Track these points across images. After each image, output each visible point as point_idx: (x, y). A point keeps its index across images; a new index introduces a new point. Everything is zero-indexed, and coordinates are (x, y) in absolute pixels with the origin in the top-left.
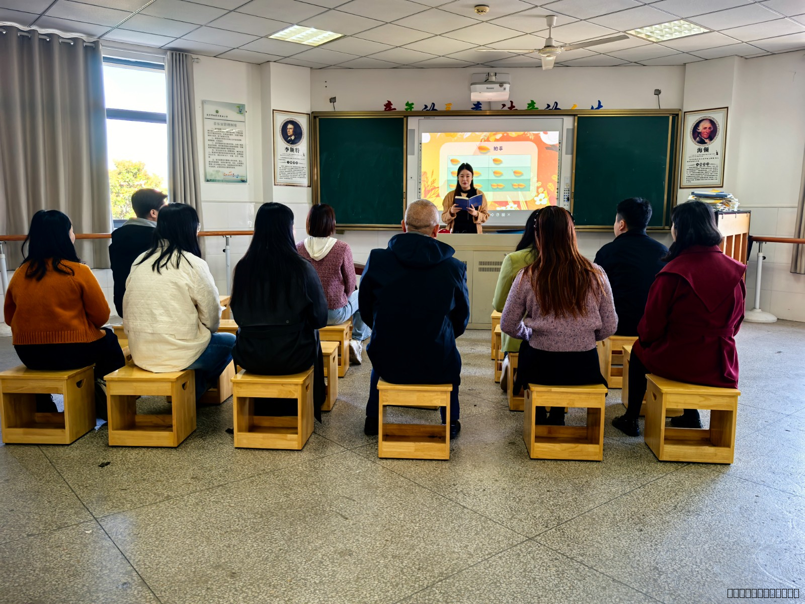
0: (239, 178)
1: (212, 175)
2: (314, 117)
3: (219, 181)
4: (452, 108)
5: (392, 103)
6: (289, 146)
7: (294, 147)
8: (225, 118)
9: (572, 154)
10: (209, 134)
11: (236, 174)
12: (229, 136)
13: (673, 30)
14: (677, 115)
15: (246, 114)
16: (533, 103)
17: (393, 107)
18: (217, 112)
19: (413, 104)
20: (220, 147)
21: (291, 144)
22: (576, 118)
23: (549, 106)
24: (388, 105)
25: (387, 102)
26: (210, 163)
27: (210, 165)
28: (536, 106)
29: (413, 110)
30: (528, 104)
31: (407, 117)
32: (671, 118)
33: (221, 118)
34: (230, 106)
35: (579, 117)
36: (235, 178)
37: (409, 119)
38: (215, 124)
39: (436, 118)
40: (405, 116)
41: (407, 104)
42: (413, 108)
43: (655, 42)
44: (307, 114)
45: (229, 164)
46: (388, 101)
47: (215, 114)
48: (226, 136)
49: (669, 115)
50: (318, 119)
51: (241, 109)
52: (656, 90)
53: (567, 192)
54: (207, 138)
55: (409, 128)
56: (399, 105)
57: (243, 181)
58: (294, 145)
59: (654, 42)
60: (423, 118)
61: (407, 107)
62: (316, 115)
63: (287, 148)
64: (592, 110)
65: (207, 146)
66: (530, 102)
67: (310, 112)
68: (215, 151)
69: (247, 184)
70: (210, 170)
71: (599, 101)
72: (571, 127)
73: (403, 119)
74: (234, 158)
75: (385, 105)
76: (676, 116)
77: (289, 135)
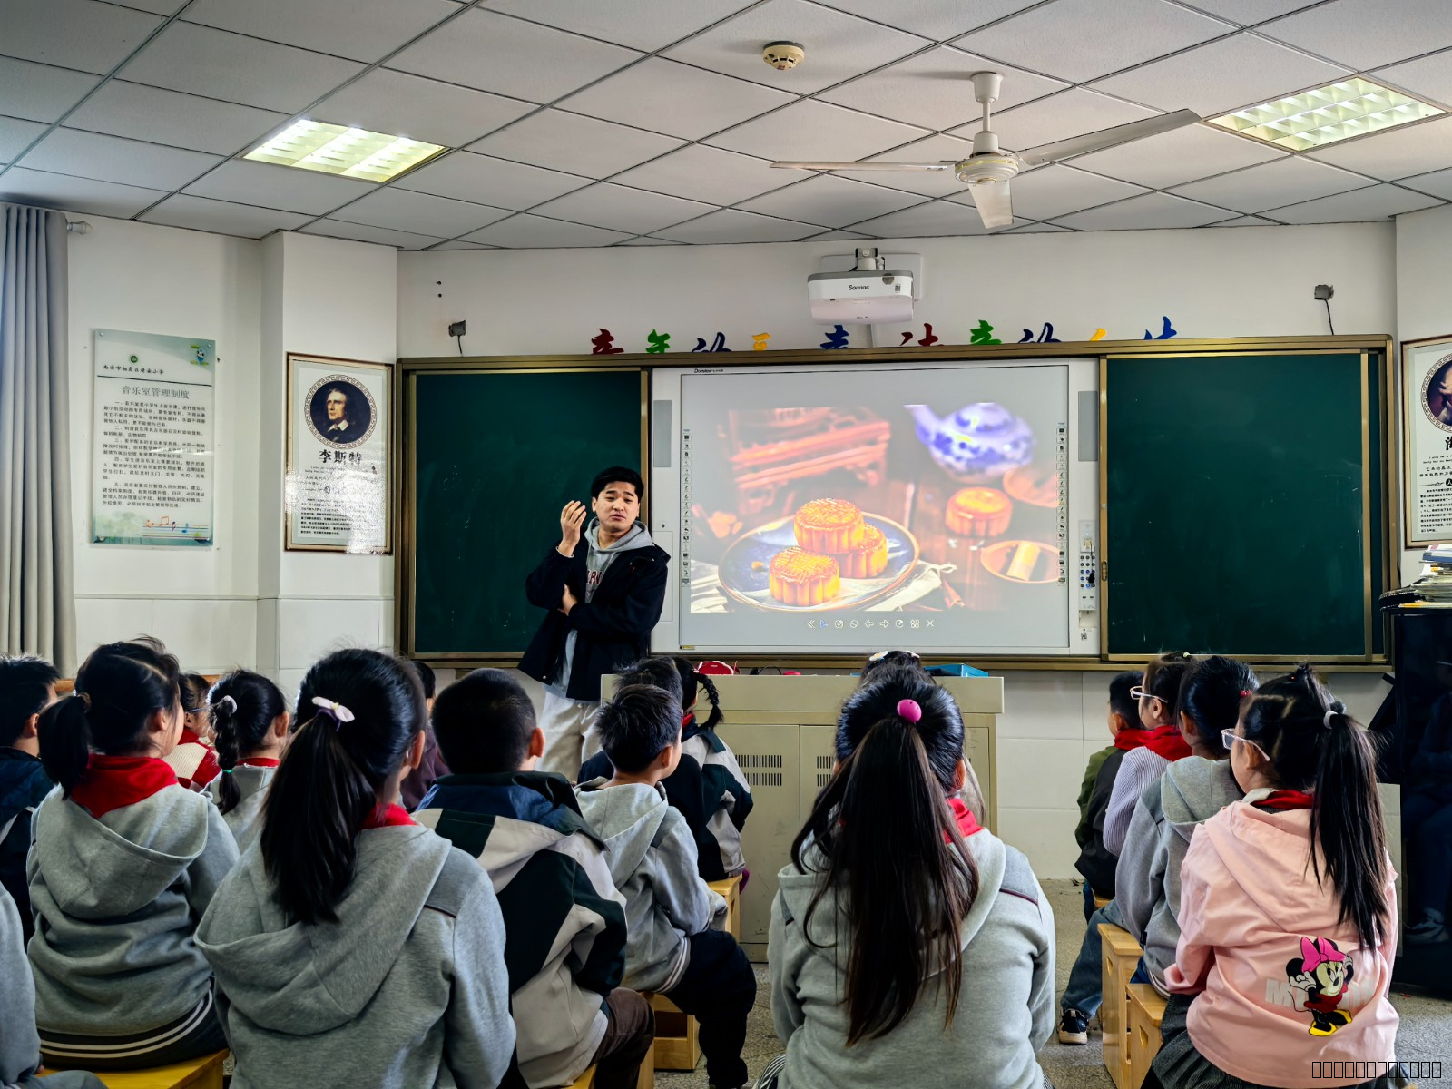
0: (191, 534)
1: (109, 526)
2: (404, 372)
3: (130, 541)
4: (771, 345)
5: (612, 335)
6: (332, 448)
7: (347, 449)
8: (158, 376)
9: (1097, 459)
10: (108, 417)
11: (181, 521)
12: (166, 422)
13: (1341, 114)
14: (1383, 350)
15: (217, 364)
16: (985, 328)
17: (614, 345)
18: (134, 359)
19: (666, 337)
20: (138, 451)
21: (337, 441)
22: (1104, 363)
23: (1029, 334)
24: (603, 340)
25: (600, 333)
26: (108, 493)
27: (107, 499)
28: (994, 335)
29: (667, 351)
30: (973, 331)
31: (649, 368)
32: (1364, 358)
33: (145, 375)
34: (171, 343)
35: (1109, 361)
36: (178, 534)
37: (658, 375)
38: (126, 390)
39: (727, 370)
40: (643, 367)
41: (652, 337)
42: (667, 346)
43: (1299, 153)
44: (386, 365)
45: (162, 496)
46: (602, 330)
47: (128, 364)
48: (156, 421)
49: (1358, 351)
50: (413, 379)
51: (202, 353)
52: (1319, 288)
53: (1089, 561)
54: (101, 427)
55: (655, 397)
56: (631, 340)
57: (202, 542)
58: (347, 445)
59: (1293, 153)
60: (691, 370)
61: (651, 345)
62: (407, 367)
63: (325, 453)
64: (1148, 342)
65: (99, 449)
66: (978, 326)
67: (393, 361)
68: (124, 462)
69: (213, 548)
70: (106, 513)
71: (1166, 319)
72: (1089, 386)
73: (638, 374)
74: (177, 480)
75: (593, 341)
76: (1377, 354)
77: (332, 418)
